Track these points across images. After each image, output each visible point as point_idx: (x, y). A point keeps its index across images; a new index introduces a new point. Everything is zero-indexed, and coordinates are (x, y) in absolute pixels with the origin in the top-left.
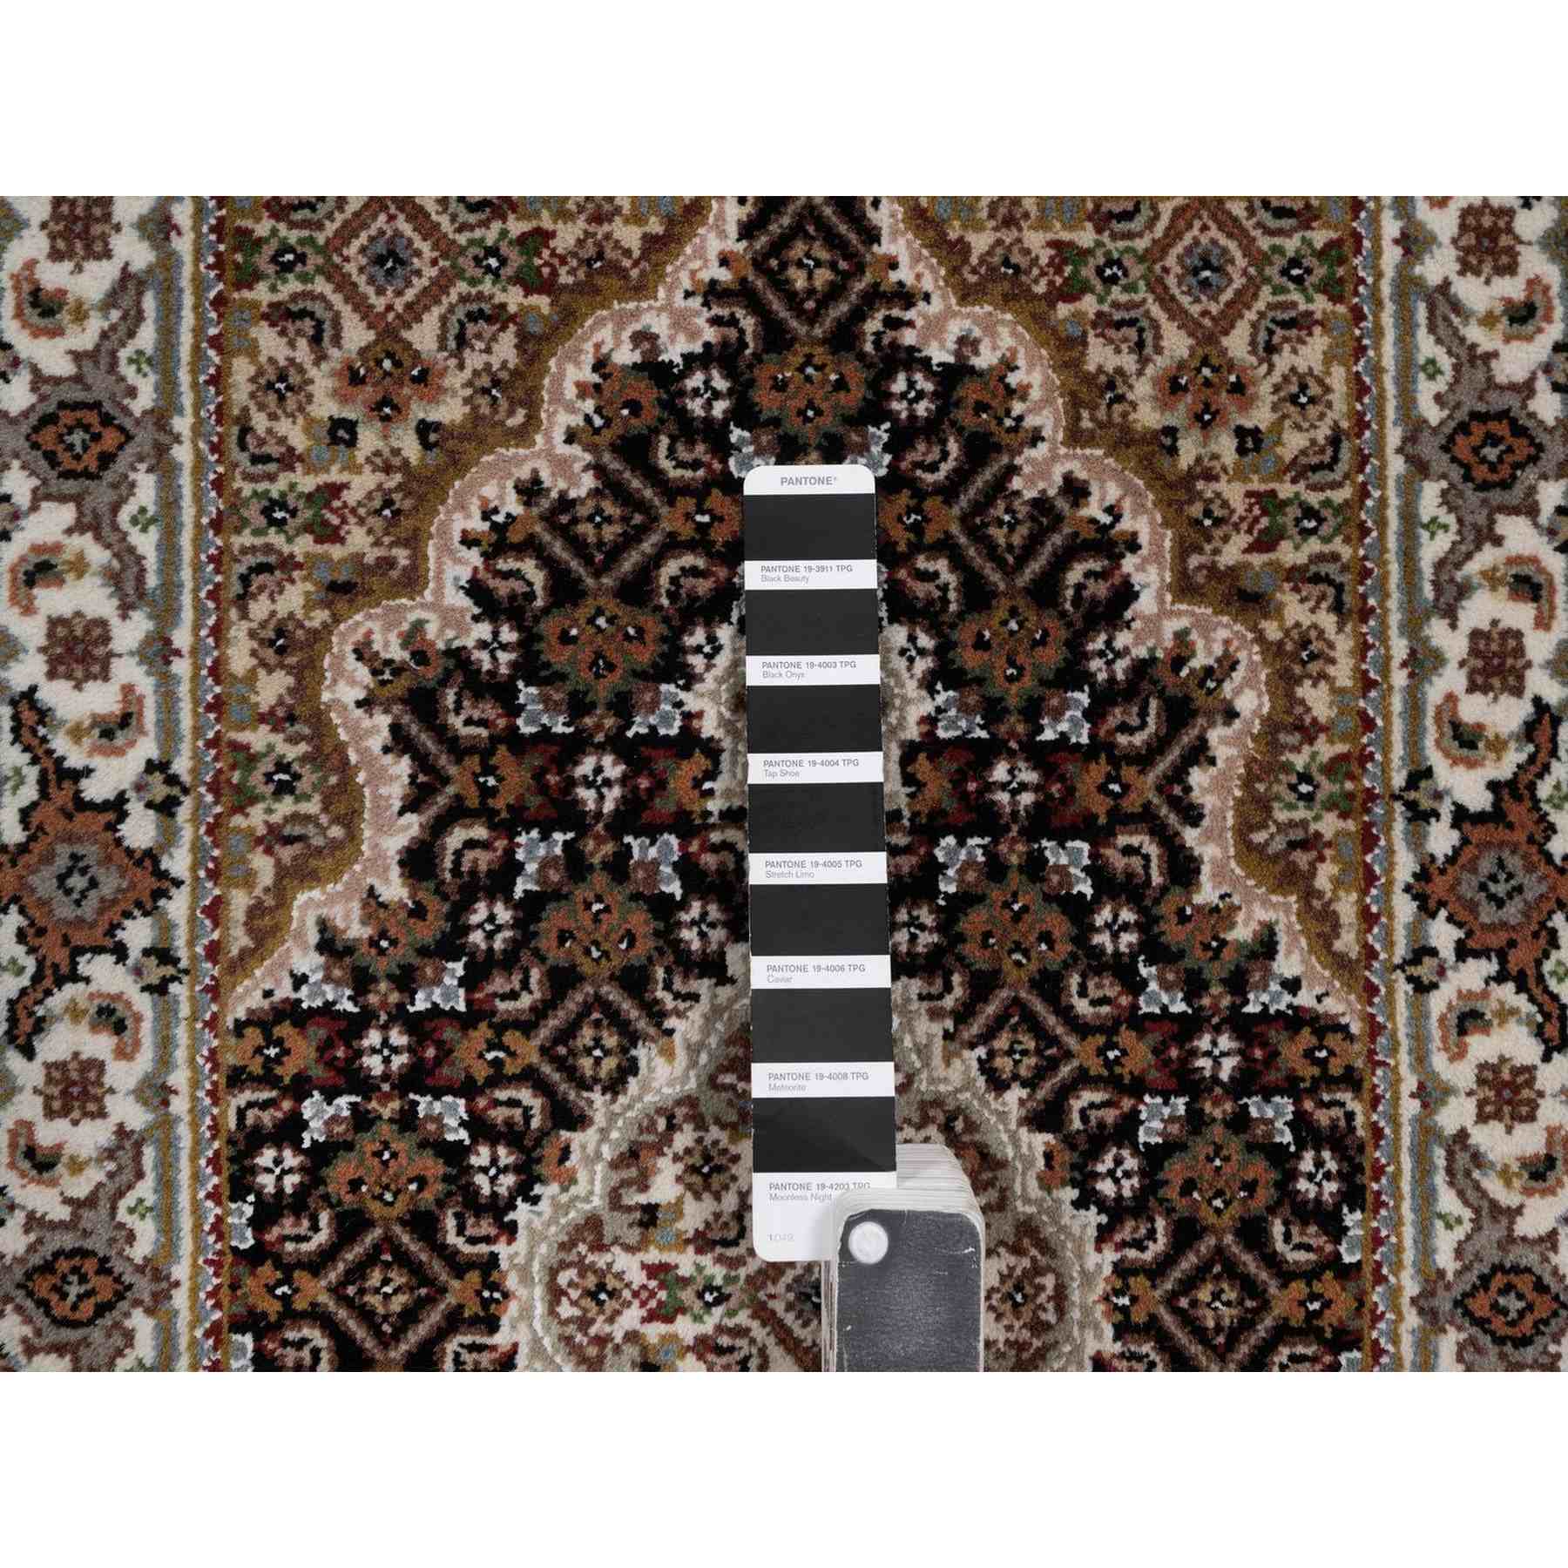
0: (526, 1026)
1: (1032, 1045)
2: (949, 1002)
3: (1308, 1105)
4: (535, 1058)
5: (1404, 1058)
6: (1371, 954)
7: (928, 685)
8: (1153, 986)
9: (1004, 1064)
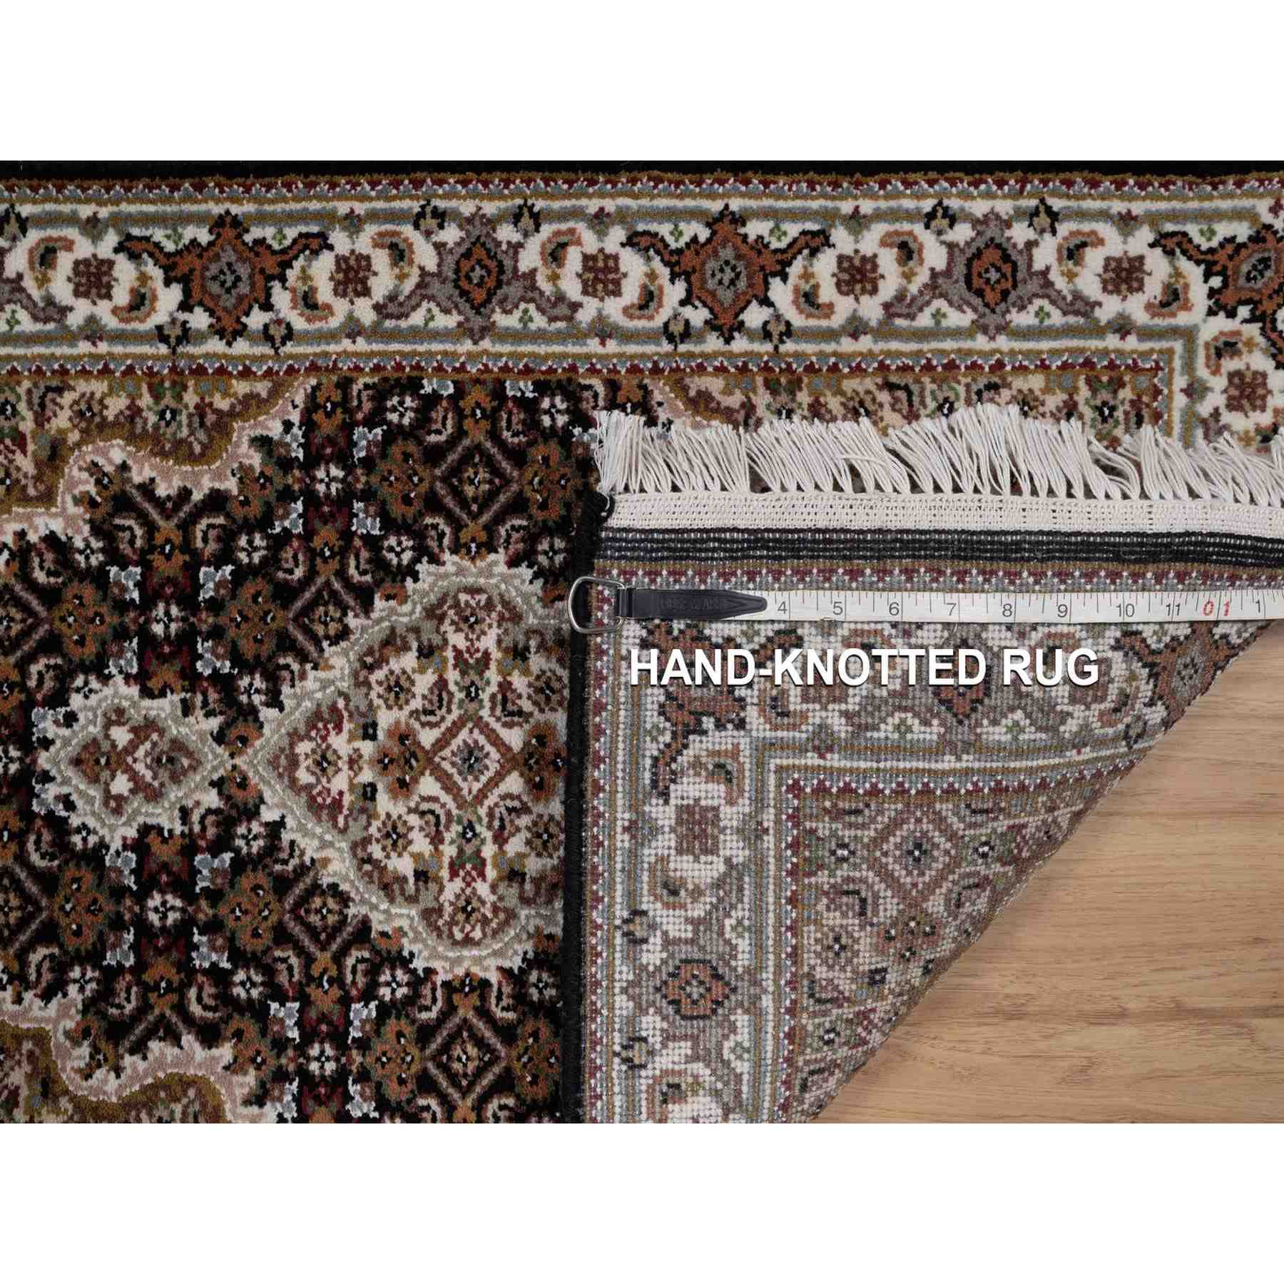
0: (308, 960)
1: (322, 609)
2: (295, 667)
3: (360, 416)
4: (328, 955)
5: (332, 348)
6: (269, 372)
7: (105, 679)
8: (287, 524)
9: (333, 628)
